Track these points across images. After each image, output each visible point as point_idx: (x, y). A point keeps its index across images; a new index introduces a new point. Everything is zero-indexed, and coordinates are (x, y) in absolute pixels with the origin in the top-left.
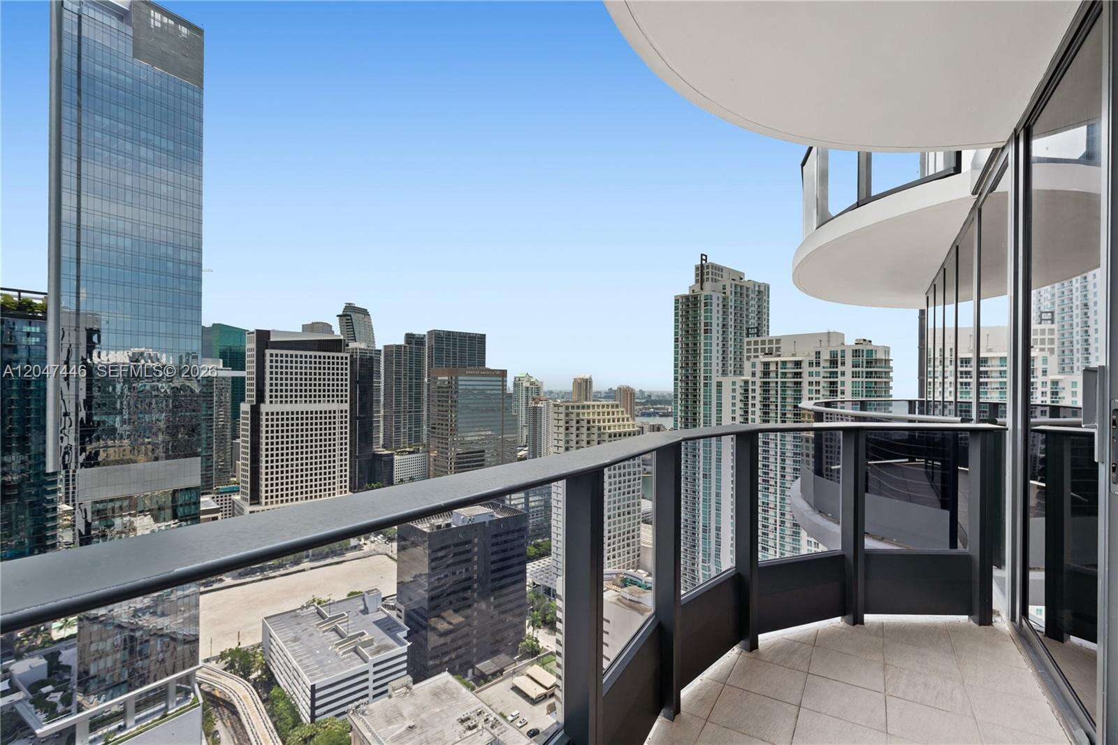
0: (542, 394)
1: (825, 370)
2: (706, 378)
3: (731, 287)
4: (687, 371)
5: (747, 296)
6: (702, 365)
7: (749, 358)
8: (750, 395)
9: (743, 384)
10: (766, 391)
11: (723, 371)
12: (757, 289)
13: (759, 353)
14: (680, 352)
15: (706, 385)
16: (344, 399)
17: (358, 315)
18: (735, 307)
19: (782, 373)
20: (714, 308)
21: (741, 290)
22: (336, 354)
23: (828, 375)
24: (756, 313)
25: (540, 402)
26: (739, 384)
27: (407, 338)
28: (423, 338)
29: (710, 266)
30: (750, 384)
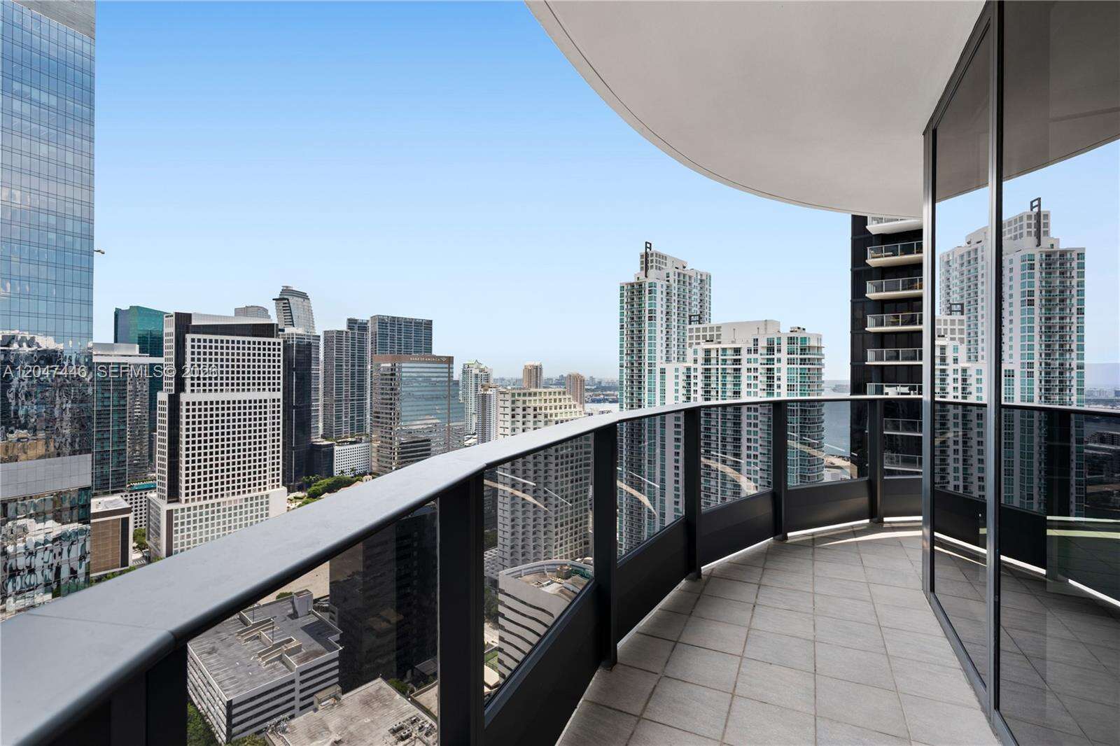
0: (492, 381)
2: (650, 365)
3: (674, 276)
4: (633, 357)
5: (690, 284)
6: (647, 351)
7: (691, 345)
8: (693, 381)
9: (685, 371)
10: (708, 378)
11: (667, 358)
12: (699, 277)
13: (701, 341)
14: (625, 339)
15: (650, 372)
16: (276, 387)
17: (297, 299)
18: (679, 295)
19: (723, 360)
20: (658, 295)
21: (684, 278)
23: (765, 362)
24: (699, 301)
25: (490, 389)
26: (682, 370)
27: (349, 323)
28: (366, 324)
29: (654, 255)
30: (692, 370)
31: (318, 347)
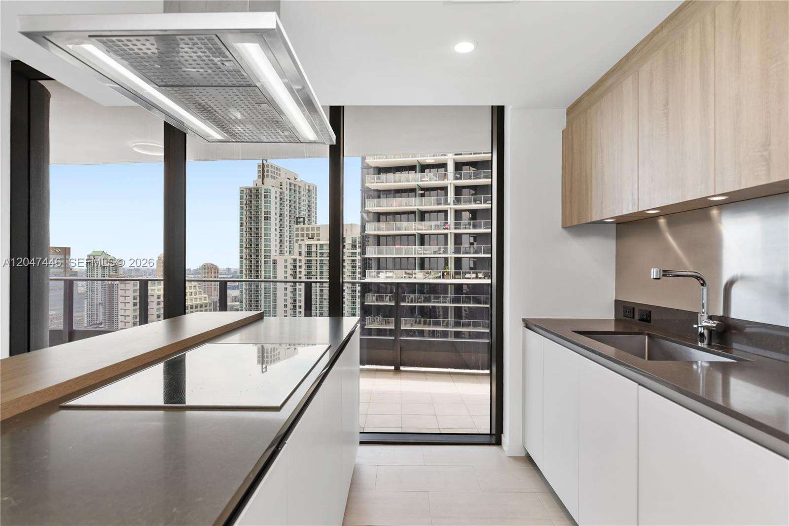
1: (349, 251)
2: (266, 257)
3: (287, 185)
4: (251, 250)
5: (299, 192)
6: (263, 246)
7: (297, 240)
8: (298, 270)
9: (292, 262)
10: (309, 267)
11: (281, 251)
12: (307, 188)
13: (305, 238)
14: (245, 235)
15: (266, 262)
18: (290, 201)
19: (321, 253)
20: (273, 200)
21: (295, 187)
23: (351, 255)
24: (307, 206)
26: (290, 261)
29: (270, 166)
30: (298, 261)
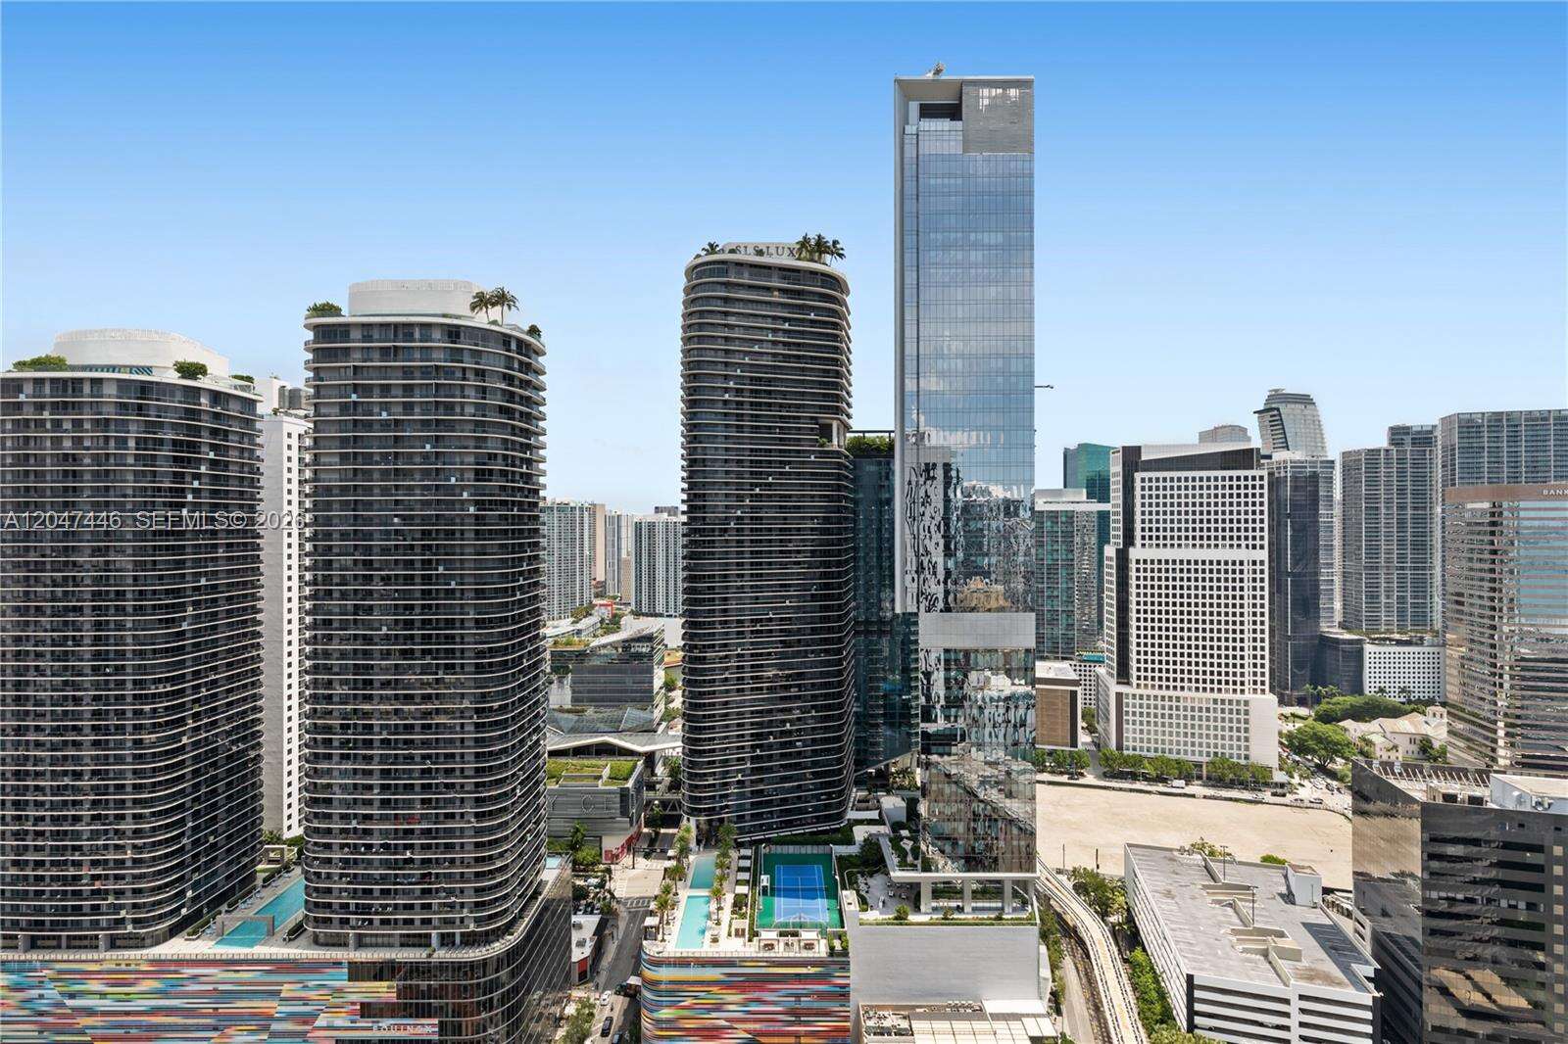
16: (1258, 542)
17: (1293, 406)
22: (1242, 473)
27: (1393, 434)
28: (1431, 432)
31: (1330, 480)
